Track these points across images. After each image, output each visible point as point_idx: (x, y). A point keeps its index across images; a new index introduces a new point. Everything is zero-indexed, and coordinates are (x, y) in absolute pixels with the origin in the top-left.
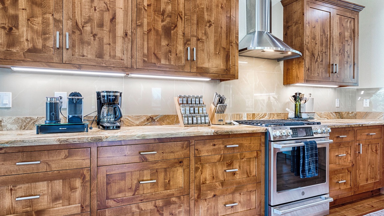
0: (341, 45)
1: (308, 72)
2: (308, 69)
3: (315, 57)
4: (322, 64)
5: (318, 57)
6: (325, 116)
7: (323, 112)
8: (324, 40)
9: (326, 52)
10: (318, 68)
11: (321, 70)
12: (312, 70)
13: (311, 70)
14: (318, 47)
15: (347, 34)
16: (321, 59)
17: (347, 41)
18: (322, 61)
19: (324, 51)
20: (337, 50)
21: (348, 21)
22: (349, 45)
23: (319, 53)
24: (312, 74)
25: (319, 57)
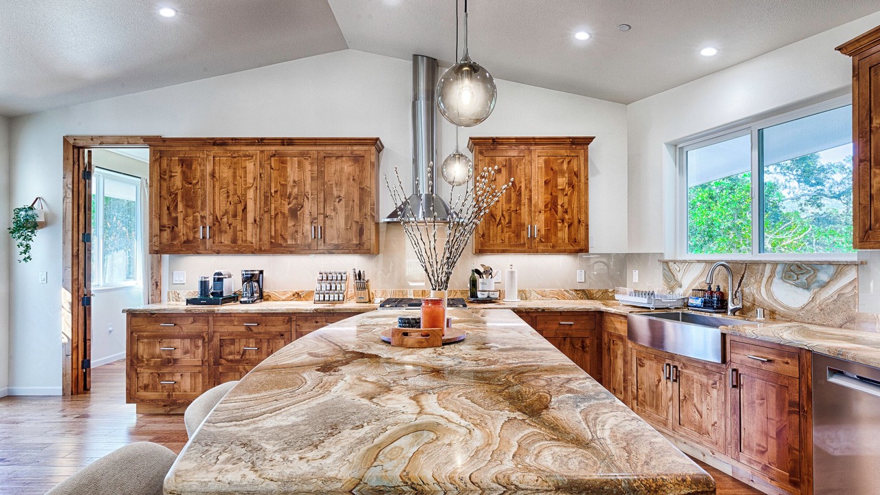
0: (550, 196)
1: (482, 239)
2: (483, 235)
3: (495, 219)
4: (510, 227)
5: (502, 218)
8: (513, 195)
9: (516, 211)
10: (502, 232)
11: (507, 235)
12: (491, 236)
13: (490, 237)
14: (502, 205)
15: (562, 181)
16: (507, 221)
17: (563, 190)
18: (510, 222)
19: (513, 208)
20: (541, 206)
21: (563, 161)
22: (566, 195)
23: (504, 213)
24: (492, 242)
25: (504, 218)
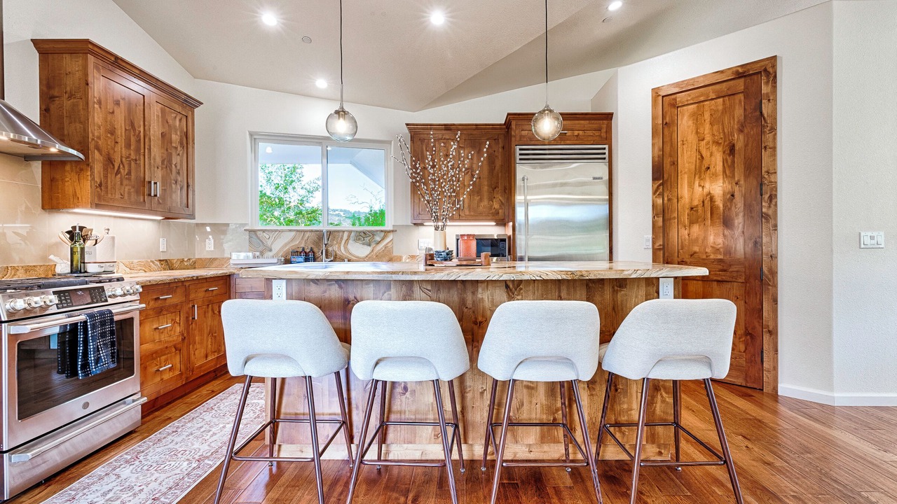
0: (165, 152)
1: (98, 189)
2: (100, 185)
3: (113, 165)
4: (129, 179)
5: (121, 166)
6: (139, 268)
7: (136, 261)
8: (133, 139)
9: (136, 160)
10: (121, 184)
11: (126, 190)
12: (109, 188)
13: (107, 188)
14: (121, 148)
15: (175, 138)
16: (126, 171)
17: (176, 148)
18: (129, 173)
19: (133, 156)
20: (159, 160)
21: (176, 117)
22: (179, 155)
23: (124, 159)
24: (110, 195)
25: (124, 166)
